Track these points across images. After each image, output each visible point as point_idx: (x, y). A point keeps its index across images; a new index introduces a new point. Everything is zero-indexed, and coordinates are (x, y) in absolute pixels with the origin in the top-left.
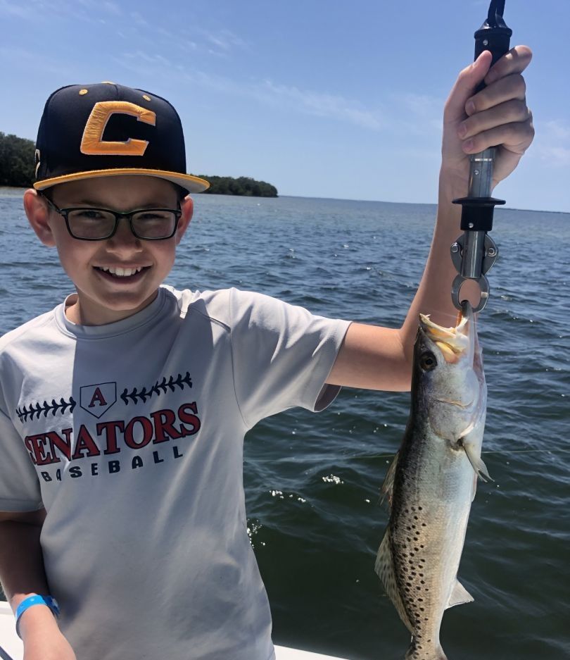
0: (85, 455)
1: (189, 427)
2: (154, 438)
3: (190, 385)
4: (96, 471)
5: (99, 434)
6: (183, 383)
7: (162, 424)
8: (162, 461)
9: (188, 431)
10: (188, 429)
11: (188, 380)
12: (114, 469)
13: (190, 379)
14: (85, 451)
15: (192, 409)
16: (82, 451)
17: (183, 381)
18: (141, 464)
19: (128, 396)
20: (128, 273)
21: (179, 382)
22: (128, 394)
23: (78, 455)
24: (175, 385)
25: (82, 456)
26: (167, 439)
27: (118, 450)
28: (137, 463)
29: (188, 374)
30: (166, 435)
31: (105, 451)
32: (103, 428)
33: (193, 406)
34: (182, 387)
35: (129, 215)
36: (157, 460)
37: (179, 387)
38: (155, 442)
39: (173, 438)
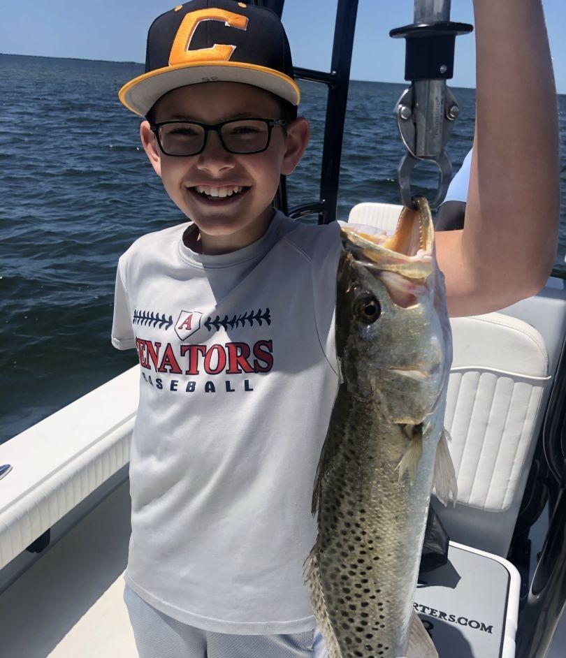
0: (168, 371)
1: (263, 364)
2: (227, 367)
3: (269, 322)
4: (175, 387)
5: (183, 355)
6: (262, 319)
7: (237, 357)
8: (234, 390)
9: (261, 367)
10: (262, 366)
11: (267, 316)
12: (191, 388)
13: (270, 316)
14: (168, 367)
15: (267, 346)
16: (166, 367)
17: (262, 317)
18: (213, 390)
19: (211, 323)
20: (223, 194)
21: (258, 317)
22: (211, 321)
23: (162, 370)
24: (254, 320)
25: (165, 371)
26: (240, 372)
27: (197, 373)
28: (210, 387)
29: (268, 311)
30: (240, 368)
31: (187, 372)
32: (187, 350)
33: (269, 344)
34: (260, 323)
35: (217, 127)
36: (228, 389)
37: (257, 321)
38: (228, 372)
39: (246, 372)
